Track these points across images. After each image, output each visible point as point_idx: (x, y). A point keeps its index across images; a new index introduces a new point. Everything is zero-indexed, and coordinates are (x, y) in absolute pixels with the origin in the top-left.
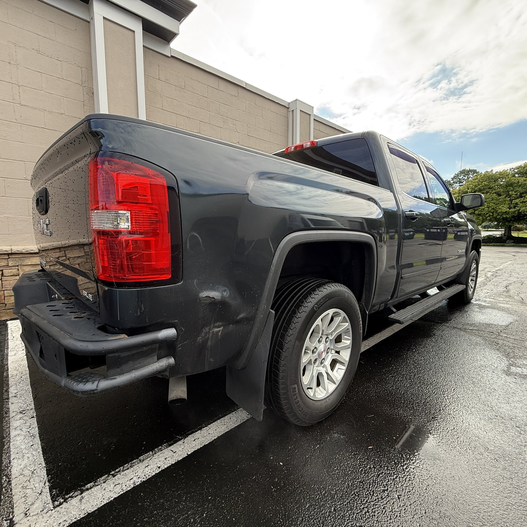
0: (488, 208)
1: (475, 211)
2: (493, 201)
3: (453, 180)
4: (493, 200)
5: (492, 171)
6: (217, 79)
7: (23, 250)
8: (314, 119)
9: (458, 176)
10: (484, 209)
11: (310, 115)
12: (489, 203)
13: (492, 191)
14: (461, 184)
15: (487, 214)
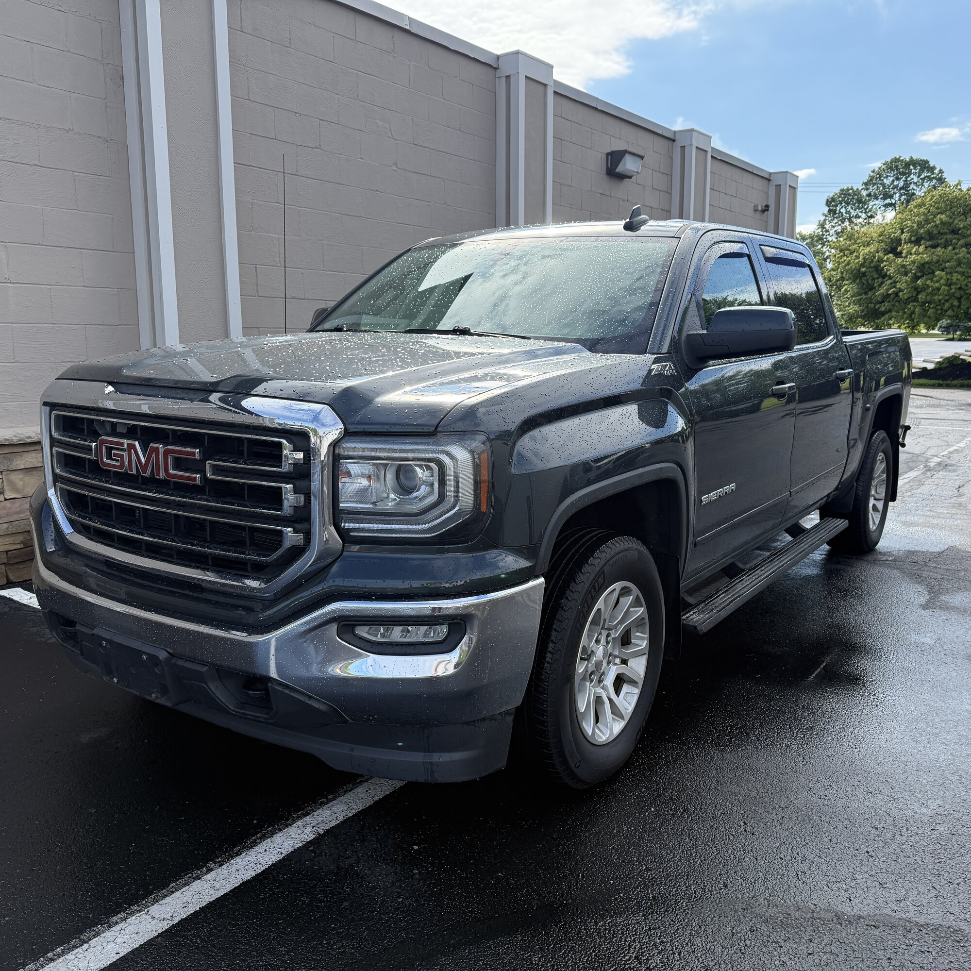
0: (950, 285)
1: (917, 295)
2: (959, 269)
3: (867, 189)
4: (959, 265)
5: (959, 184)
6: (352, 15)
7: (14, 438)
8: (555, 92)
9: (880, 175)
10: (939, 289)
11: (545, 85)
12: (951, 273)
13: (959, 240)
14: (888, 201)
15: (947, 301)
